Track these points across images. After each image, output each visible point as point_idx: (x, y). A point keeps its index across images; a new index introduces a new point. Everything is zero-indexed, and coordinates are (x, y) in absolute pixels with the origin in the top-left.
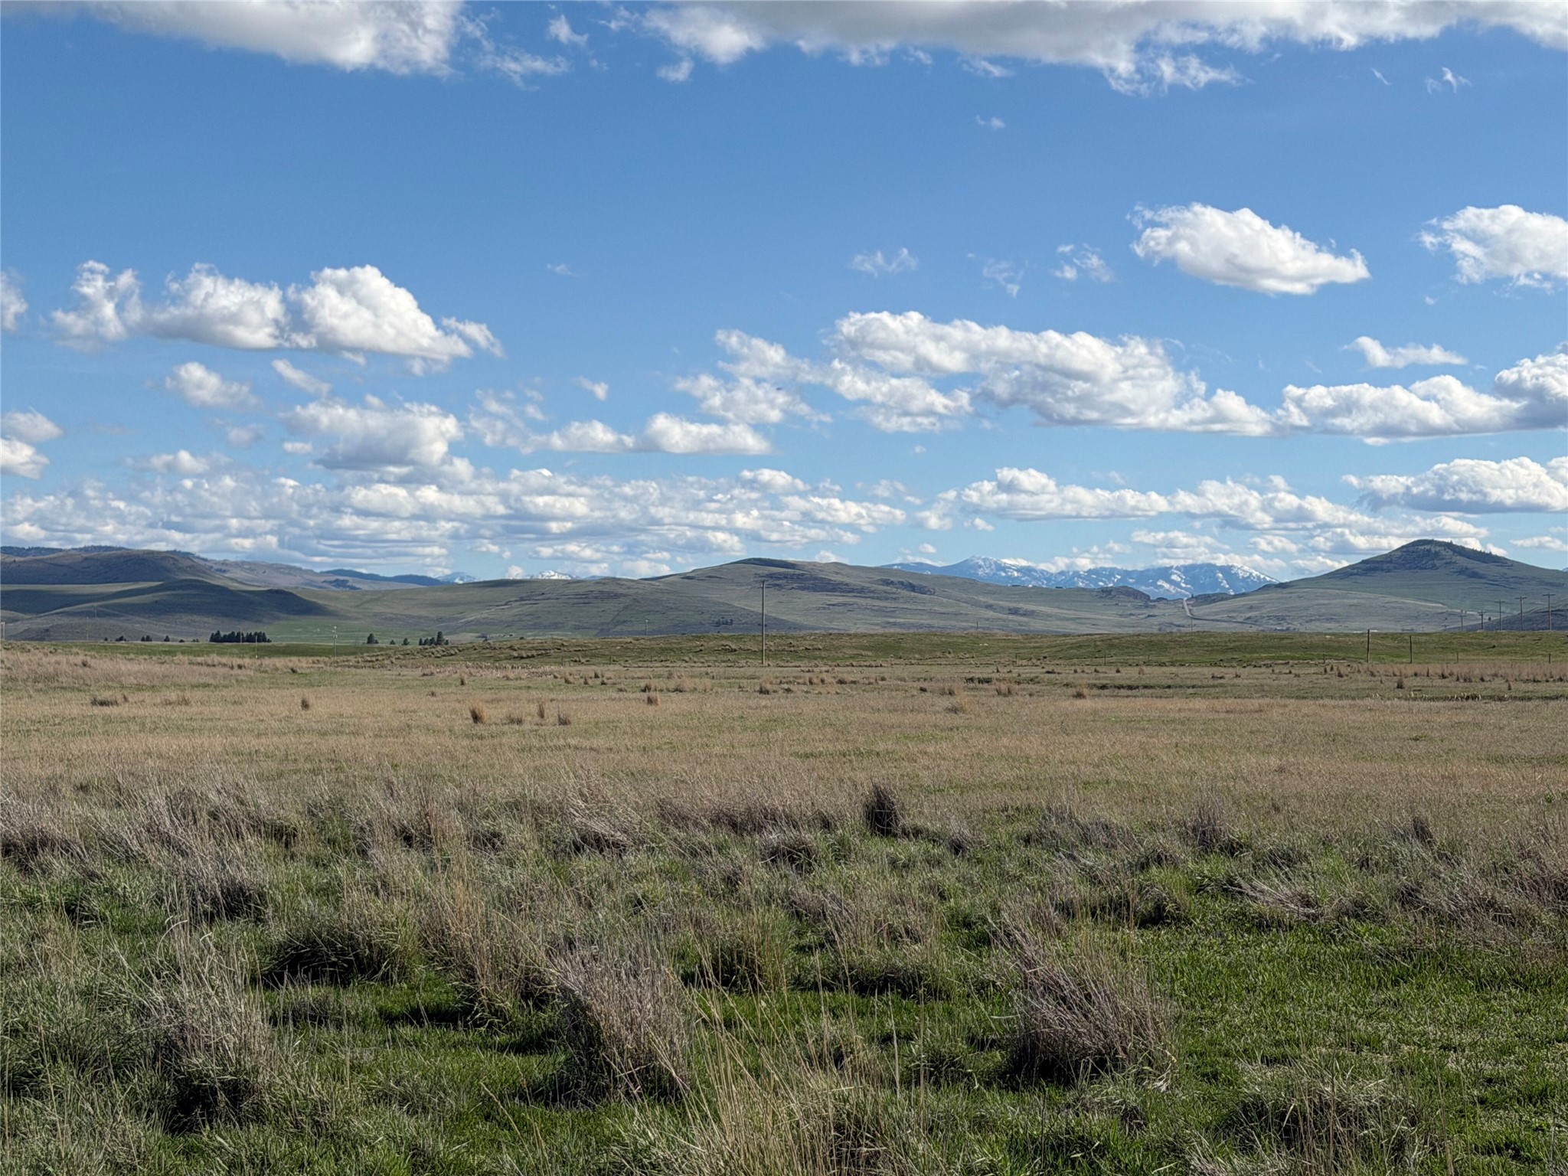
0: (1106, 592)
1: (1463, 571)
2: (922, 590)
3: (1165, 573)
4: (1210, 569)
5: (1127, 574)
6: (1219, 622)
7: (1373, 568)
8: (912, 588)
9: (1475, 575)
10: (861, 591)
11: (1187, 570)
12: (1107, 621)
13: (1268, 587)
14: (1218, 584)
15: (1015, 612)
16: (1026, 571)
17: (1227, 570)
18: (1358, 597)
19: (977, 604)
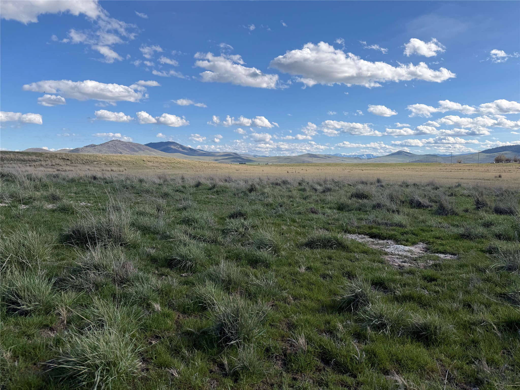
0: (355, 158)
1: (405, 155)
2: (330, 158)
3: (363, 155)
4: (370, 155)
5: (358, 155)
6: (370, 161)
7: (393, 154)
8: (329, 157)
9: (407, 155)
10: (322, 158)
11: (366, 155)
12: (355, 161)
13: (378, 157)
14: (371, 156)
15: (342, 160)
16: (344, 155)
17: (372, 155)
18: (390, 158)
19: (337, 159)
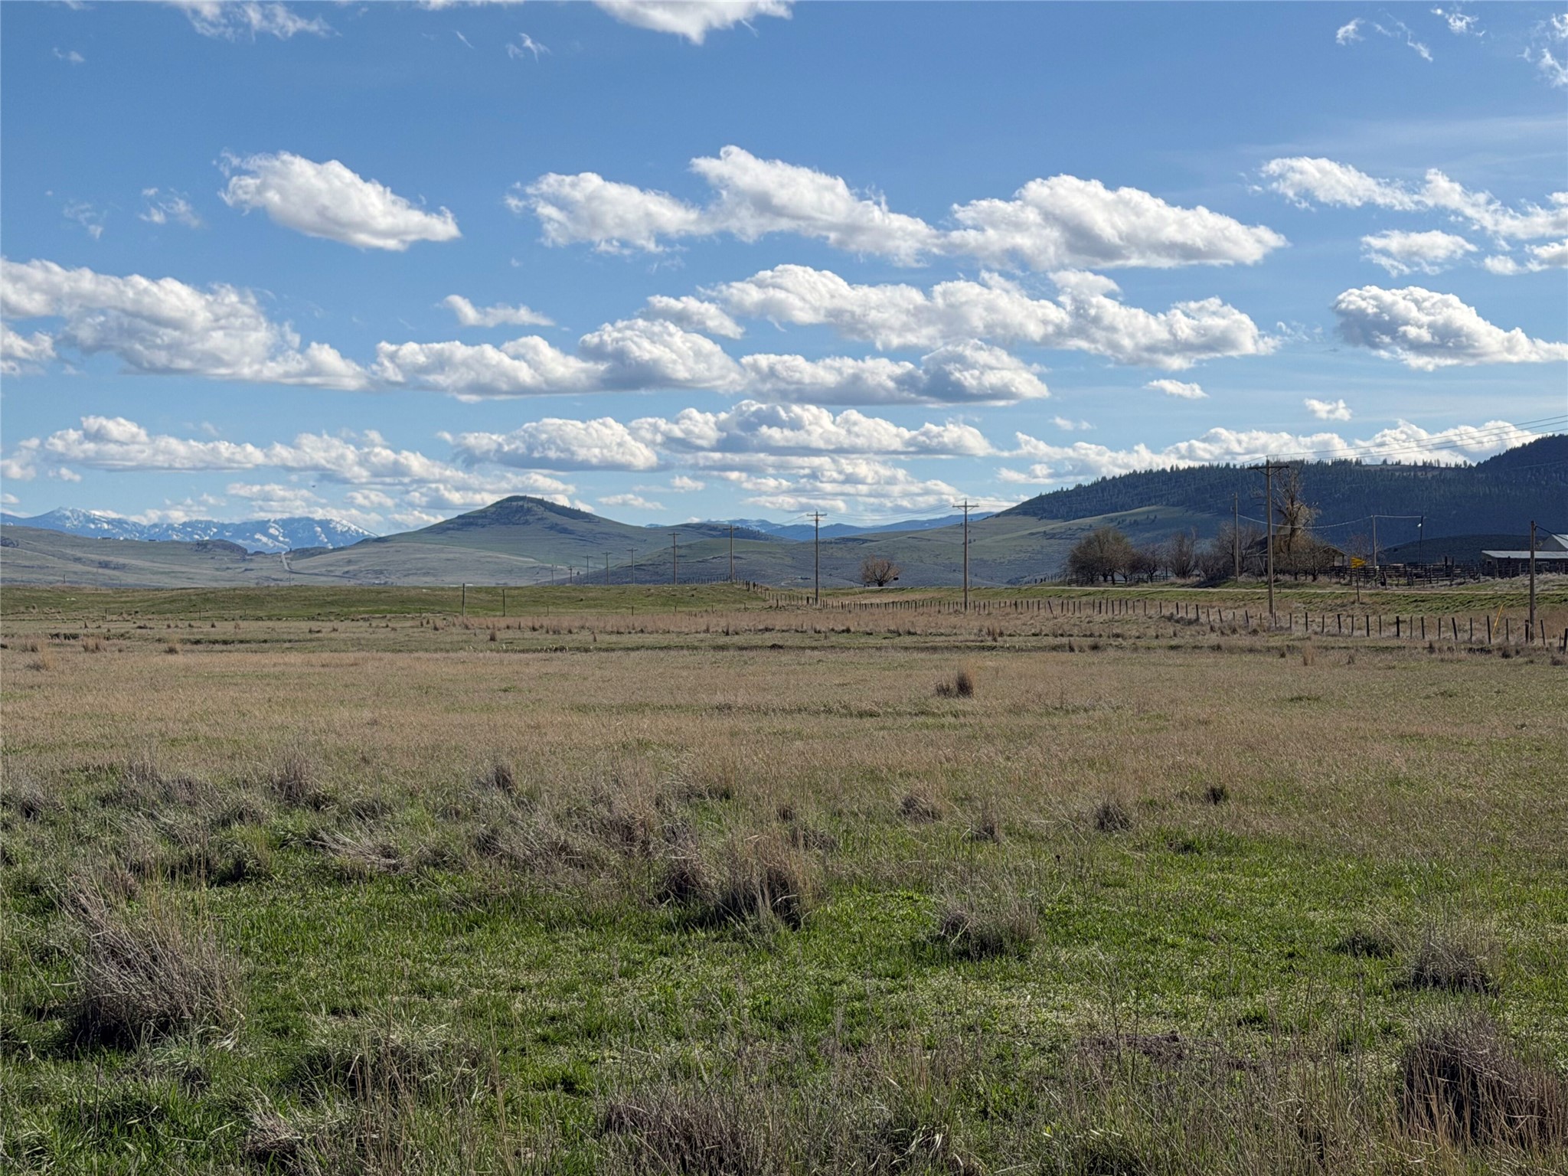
0: (202, 546)
1: (553, 527)
3: (262, 526)
4: (309, 522)
5: (223, 527)
6: (316, 575)
7: (468, 523)
9: (565, 531)
11: (287, 525)
12: (204, 575)
13: (366, 541)
14: (315, 537)
15: (105, 565)
16: (119, 523)
17: (325, 524)
18: (454, 552)
19: (63, 557)
